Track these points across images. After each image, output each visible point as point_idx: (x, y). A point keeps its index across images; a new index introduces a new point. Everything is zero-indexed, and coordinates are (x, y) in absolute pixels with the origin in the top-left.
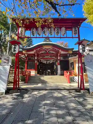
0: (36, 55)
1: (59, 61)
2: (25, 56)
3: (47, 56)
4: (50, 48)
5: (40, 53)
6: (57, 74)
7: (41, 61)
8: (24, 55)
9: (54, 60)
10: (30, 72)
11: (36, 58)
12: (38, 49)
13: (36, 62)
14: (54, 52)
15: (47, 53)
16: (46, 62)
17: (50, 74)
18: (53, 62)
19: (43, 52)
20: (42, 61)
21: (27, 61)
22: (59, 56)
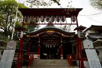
0: (39, 38)
1: (62, 45)
2: (29, 39)
3: (50, 39)
5: (44, 36)
6: (60, 59)
7: (44, 45)
8: (27, 39)
10: (33, 55)
11: (39, 42)
12: (42, 33)
13: (39, 45)
14: (57, 36)
16: (49, 45)
17: (53, 57)
18: (56, 45)
21: (31, 45)
22: (61, 40)
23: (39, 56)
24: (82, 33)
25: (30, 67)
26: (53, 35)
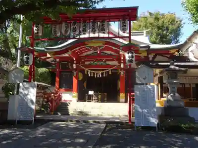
0: (74, 59)
3: (99, 61)
4: (99, 47)
7: (86, 72)
11: (75, 66)
14: (113, 53)
15: (99, 56)
18: (110, 73)
19: (89, 53)
20: (88, 71)
21: (60, 72)
22: (122, 61)
23: (75, 94)
25: (54, 114)
26: (105, 52)
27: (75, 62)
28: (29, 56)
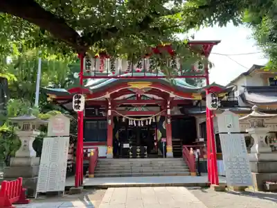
0: (110, 104)
1: (169, 121)
5: (121, 98)
7: (124, 120)
9: (155, 117)
10: (97, 150)
11: (110, 111)
12: (117, 91)
13: (110, 122)
14: (156, 97)
15: (139, 100)
16: (137, 122)
17: (146, 153)
18: (154, 121)
22: (168, 107)
23: (111, 150)
24: (214, 98)
25: (95, 177)
27: (110, 107)
28: (80, 99)
